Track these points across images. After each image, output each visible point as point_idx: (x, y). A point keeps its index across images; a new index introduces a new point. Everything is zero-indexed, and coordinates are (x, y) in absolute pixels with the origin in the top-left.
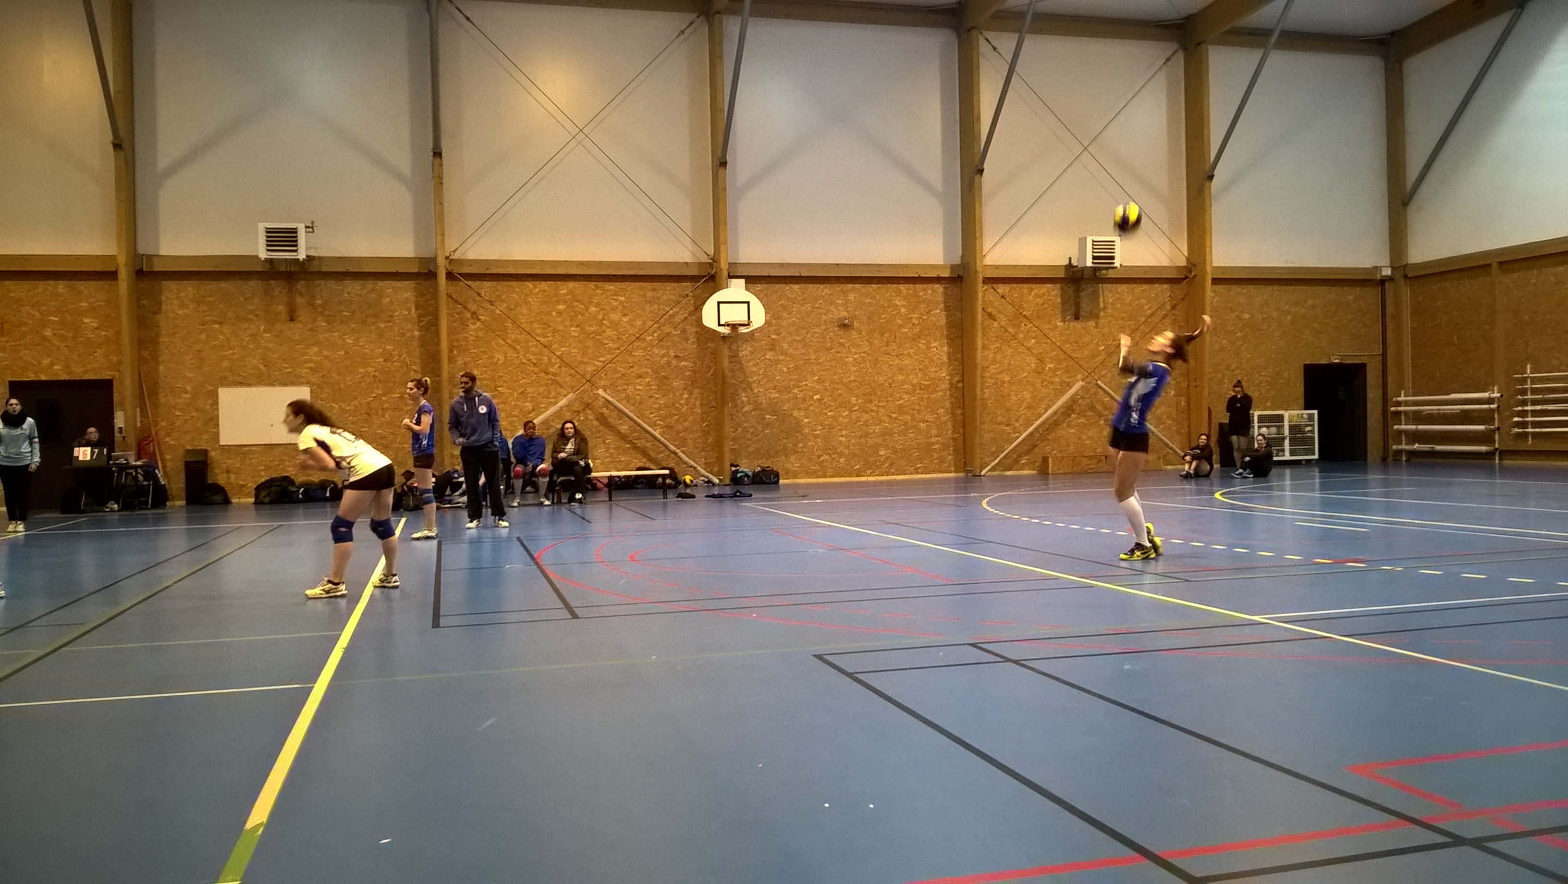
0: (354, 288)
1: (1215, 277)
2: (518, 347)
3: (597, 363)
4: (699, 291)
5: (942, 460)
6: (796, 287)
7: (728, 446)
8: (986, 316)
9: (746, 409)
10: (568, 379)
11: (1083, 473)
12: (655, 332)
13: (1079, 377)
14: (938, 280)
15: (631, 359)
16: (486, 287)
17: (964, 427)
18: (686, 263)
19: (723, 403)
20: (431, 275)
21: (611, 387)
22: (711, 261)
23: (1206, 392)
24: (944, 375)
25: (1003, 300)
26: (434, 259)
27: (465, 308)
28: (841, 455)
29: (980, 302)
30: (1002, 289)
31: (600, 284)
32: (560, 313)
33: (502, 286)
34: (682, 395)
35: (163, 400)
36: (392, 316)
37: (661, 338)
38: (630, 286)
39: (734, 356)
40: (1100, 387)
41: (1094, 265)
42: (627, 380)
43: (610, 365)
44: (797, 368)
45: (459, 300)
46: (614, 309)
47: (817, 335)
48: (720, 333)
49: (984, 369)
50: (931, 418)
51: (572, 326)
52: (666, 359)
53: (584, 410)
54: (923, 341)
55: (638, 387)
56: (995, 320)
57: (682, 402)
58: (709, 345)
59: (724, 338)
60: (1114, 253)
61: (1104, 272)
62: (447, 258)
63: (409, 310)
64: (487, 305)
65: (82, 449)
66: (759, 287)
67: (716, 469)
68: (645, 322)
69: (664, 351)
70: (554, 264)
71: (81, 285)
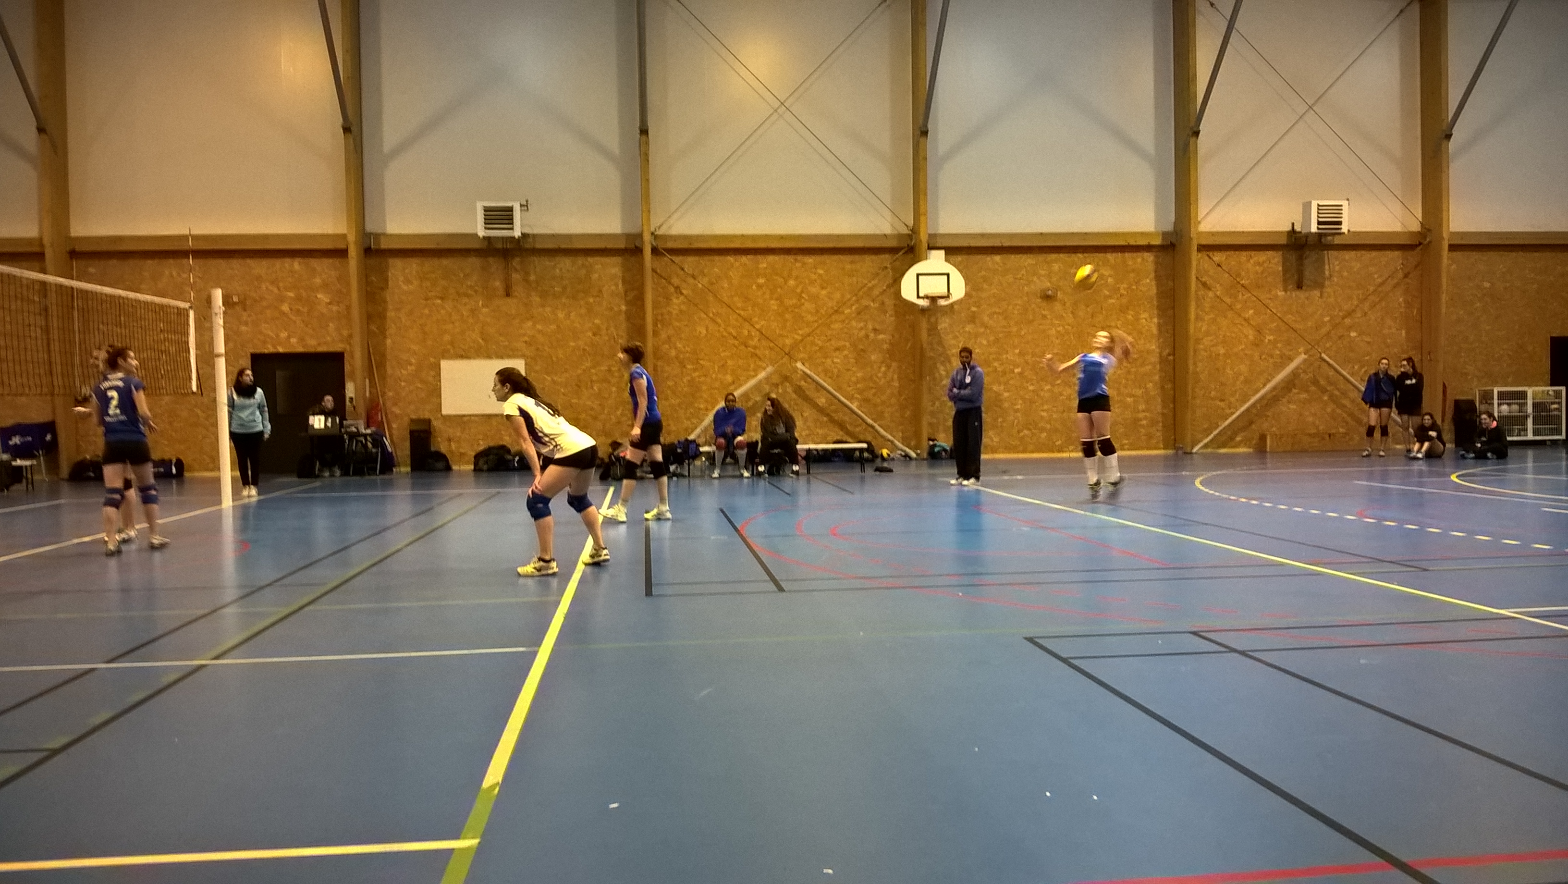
0: (565, 264)
1: (1452, 243)
2: (719, 321)
3: (796, 336)
4: (897, 263)
5: (1150, 437)
6: (997, 258)
7: (926, 420)
8: (1200, 286)
10: (767, 352)
11: (1304, 451)
12: (852, 305)
13: (1301, 350)
14: (1148, 248)
15: (829, 333)
16: (689, 262)
17: (1174, 402)
18: (885, 235)
19: (921, 377)
20: (637, 251)
21: (809, 360)
22: (911, 232)
23: (1441, 366)
24: (1154, 347)
25: (1219, 268)
26: (640, 236)
27: (670, 283)
28: (1042, 430)
29: (1194, 272)
30: (1218, 257)
31: (799, 257)
32: (760, 286)
33: (704, 261)
34: (880, 367)
35: (389, 371)
36: (600, 291)
37: (859, 311)
38: (829, 259)
39: (933, 330)
40: (1324, 360)
41: (1320, 231)
42: (825, 353)
43: (808, 338)
44: (997, 340)
45: (663, 274)
46: (812, 282)
47: (1018, 307)
48: (921, 306)
49: (1198, 341)
50: (1139, 392)
51: (771, 299)
52: (864, 332)
53: (782, 383)
54: (1131, 312)
55: (835, 360)
56: (1209, 289)
57: (879, 375)
58: (908, 318)
59: (923, 310)
60: (1341, 217)
61: (1329, 238)
62: (652, 234)
63: (617, 285)
64: (691, 281)
65: (317, 418)
66: (959, 258)
67: (913, 443)
68: (843, 296)
69: (862, 324)
70: (754, 238)
71: (315, 263)
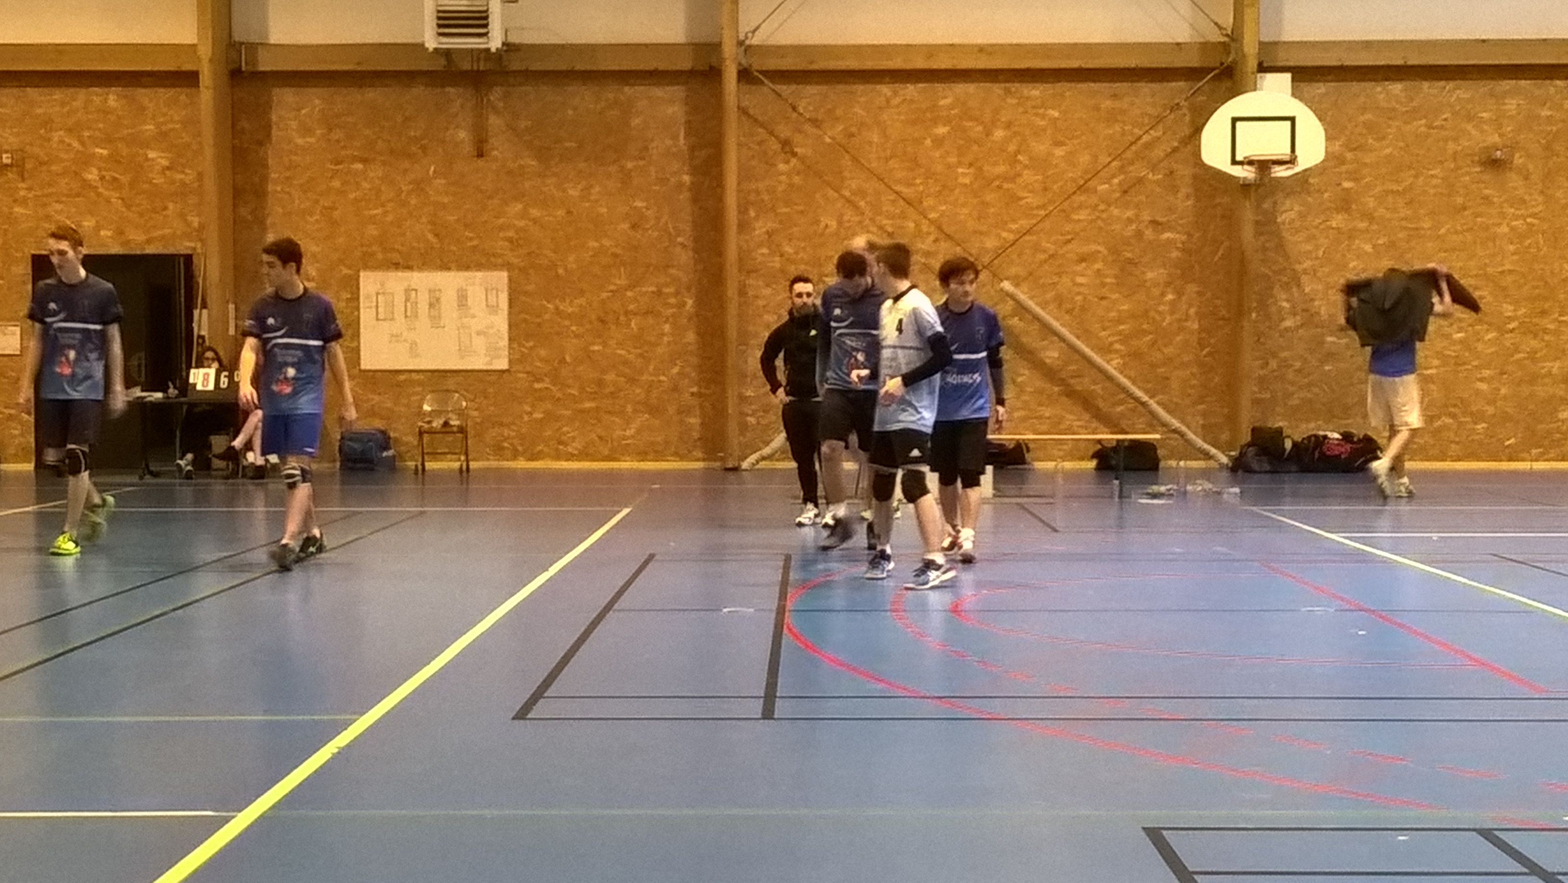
0: (583, 98)
2: (862, 204)
3: (1005, 234)
4: (1197, 98)
6: (1397, 88)
7: (1249, 392)
9: (1288, 323)
12: (1114, 176)
15: (1068, 227)
16: (807, 95)
18: (1178, 44)
19: (1240, 312)
20: (712, 75)
21: (1029, 278)
22: (1226, 39)
26: (718, 46)
27: (772, 133)
32: (938, 142)
33: (836, 92)
36: (646, 149)
37: (1125, 187)
38: (1071, 91)
39: (1266, 223)
42: (1060, 266)
43: (1027, 238)
45: (761, 117)
46: (1038, 133)
47: (1435, 181)
48: (1239, 178)
51: (960, 164)
52: (1134, 227)
55: (1078, 280)
57: (1162, 308)
58: (1218, 200)
59: (1245, 187)
62: (741, 42)
63: (676, 138)
64: (811, 128)
68: (1095, 157)
69: (1130, 213)
70: (931, 50)
71: (144, 95)
